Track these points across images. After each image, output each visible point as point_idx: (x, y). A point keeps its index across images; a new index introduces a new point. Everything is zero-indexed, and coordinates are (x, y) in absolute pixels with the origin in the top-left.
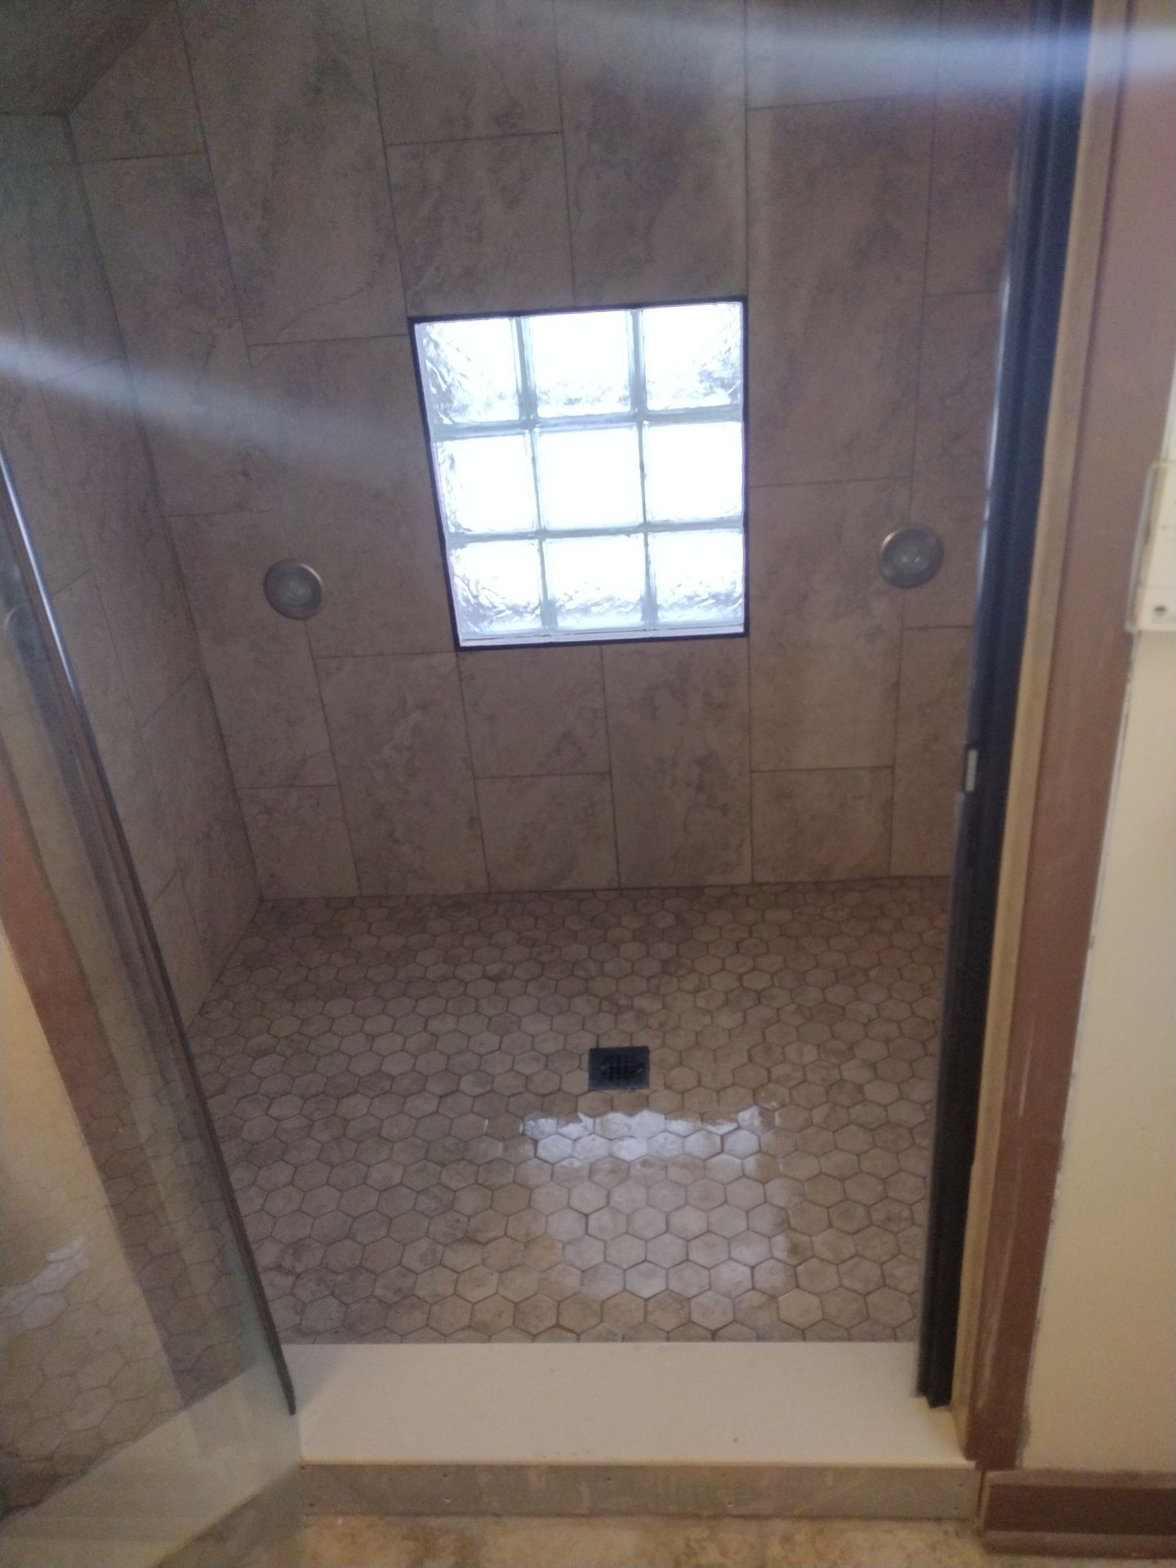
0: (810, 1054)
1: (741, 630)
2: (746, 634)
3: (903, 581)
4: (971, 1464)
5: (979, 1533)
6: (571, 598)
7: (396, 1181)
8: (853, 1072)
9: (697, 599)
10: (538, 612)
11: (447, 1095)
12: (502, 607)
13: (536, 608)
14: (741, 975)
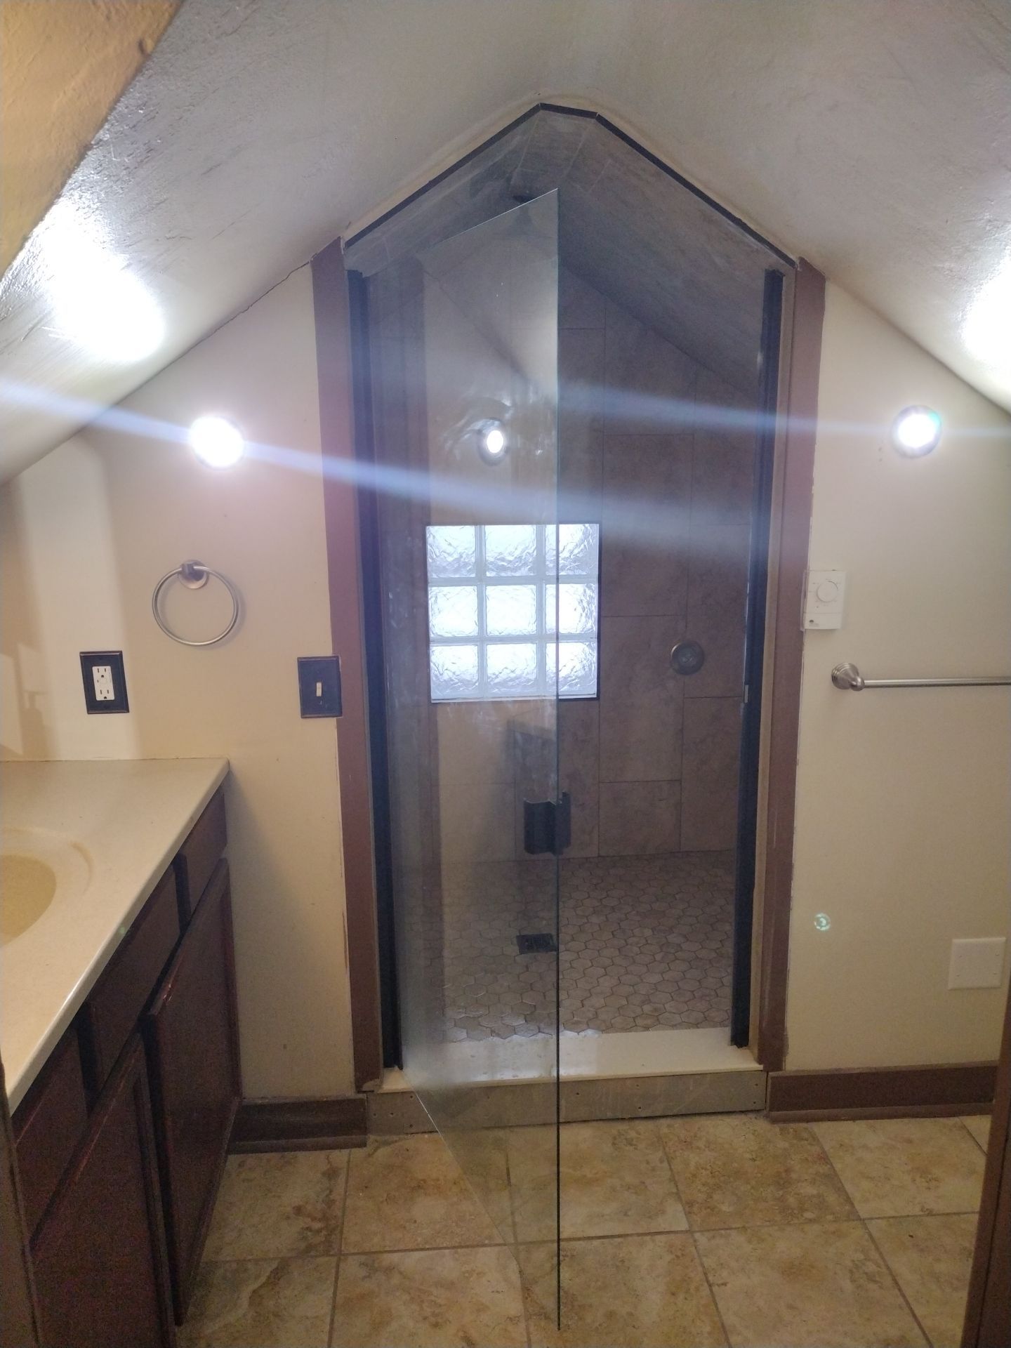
0: (648, 932)
1: (595, 696)
2: (598, 698)
3: (684, 671)
4: (761, 1067)
5: (767, 1117)
6: (497, 677)
8: (673, 938)
9: (569, 679)
10: (477, 684)
12: (457, 681)
13: (476, 682)
14: (601, 899)
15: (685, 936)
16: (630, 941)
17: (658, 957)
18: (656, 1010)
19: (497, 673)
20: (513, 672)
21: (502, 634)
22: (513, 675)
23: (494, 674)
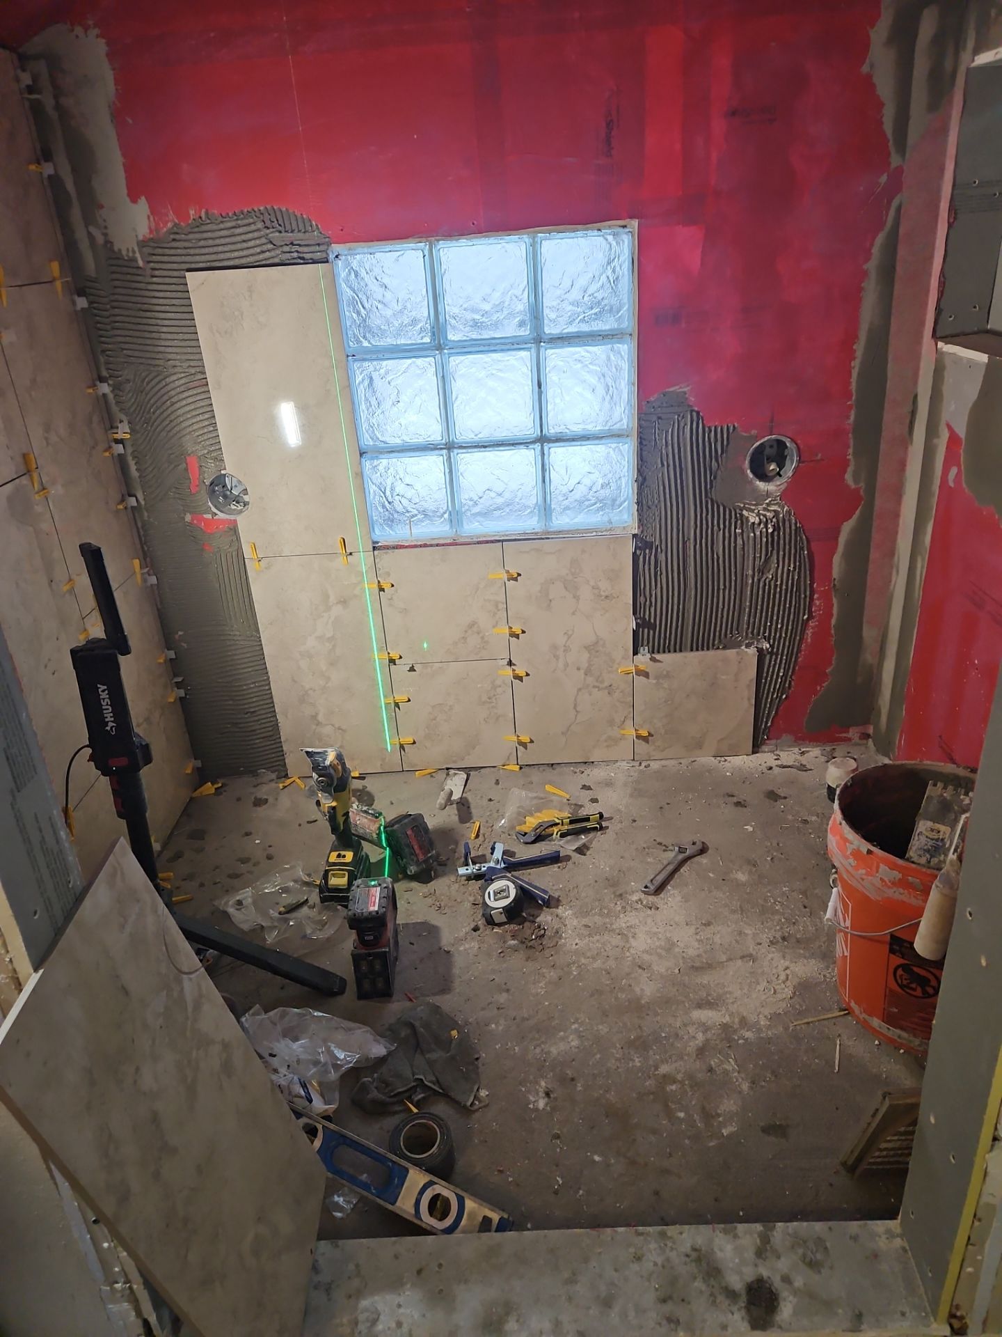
10: (446, 516)
12: (414, 512)
13: (444, 513)
19: (476, 498)
20: (500, 495)
21: (480, 436)
22: (500, 500)
23: (471, 500)
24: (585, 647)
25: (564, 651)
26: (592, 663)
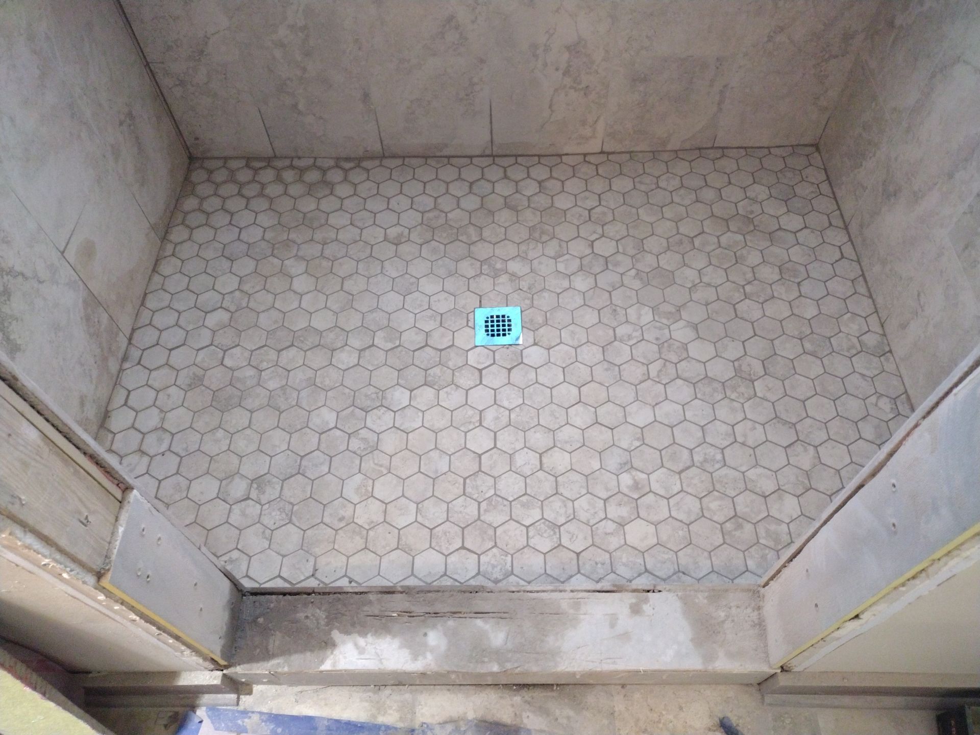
0: (647, 315)
7: (332, 425)
8: (680, 332)
11: (364, 350)
14: (593, 242)
15: (695, 327)
16: (620, 331)
17: (654, 369)
18: (636, 486)
24: (565, 47)
25: (544, 50)
26: (571, 63)
